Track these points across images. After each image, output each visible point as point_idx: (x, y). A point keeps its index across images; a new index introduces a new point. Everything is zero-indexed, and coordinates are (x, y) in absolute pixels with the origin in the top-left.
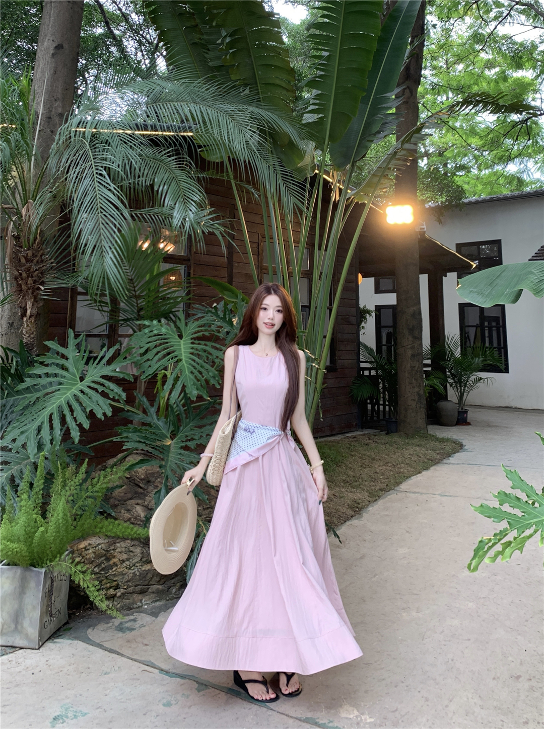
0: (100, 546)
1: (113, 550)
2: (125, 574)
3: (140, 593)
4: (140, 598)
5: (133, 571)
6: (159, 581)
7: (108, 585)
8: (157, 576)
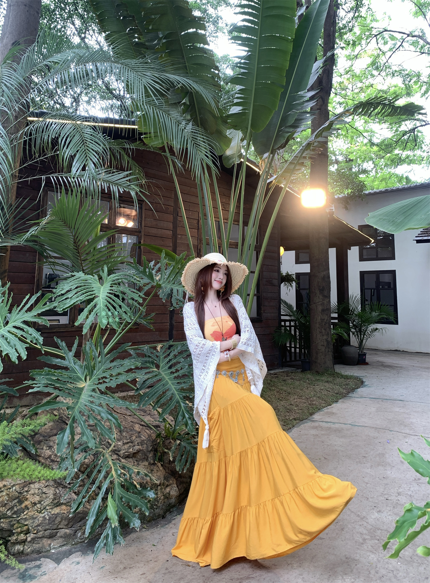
0: (14, 488)
1: (26, 491)
2: (36, 518)
3: (49, 538)
4: (49, 542)
5: (43, 515)
6: (67, 525)
7: (19, 529)
8: (65, 520)
